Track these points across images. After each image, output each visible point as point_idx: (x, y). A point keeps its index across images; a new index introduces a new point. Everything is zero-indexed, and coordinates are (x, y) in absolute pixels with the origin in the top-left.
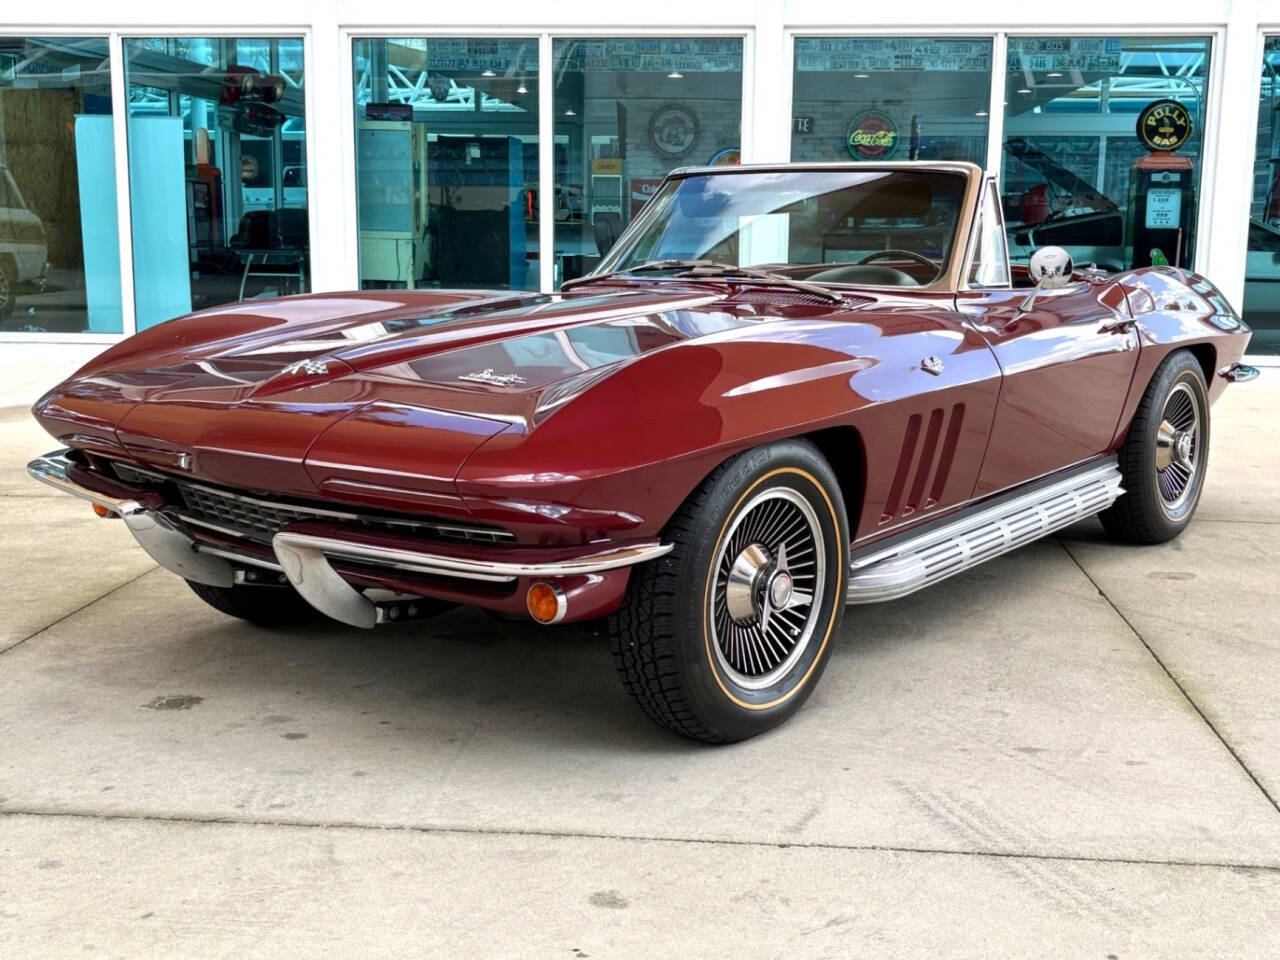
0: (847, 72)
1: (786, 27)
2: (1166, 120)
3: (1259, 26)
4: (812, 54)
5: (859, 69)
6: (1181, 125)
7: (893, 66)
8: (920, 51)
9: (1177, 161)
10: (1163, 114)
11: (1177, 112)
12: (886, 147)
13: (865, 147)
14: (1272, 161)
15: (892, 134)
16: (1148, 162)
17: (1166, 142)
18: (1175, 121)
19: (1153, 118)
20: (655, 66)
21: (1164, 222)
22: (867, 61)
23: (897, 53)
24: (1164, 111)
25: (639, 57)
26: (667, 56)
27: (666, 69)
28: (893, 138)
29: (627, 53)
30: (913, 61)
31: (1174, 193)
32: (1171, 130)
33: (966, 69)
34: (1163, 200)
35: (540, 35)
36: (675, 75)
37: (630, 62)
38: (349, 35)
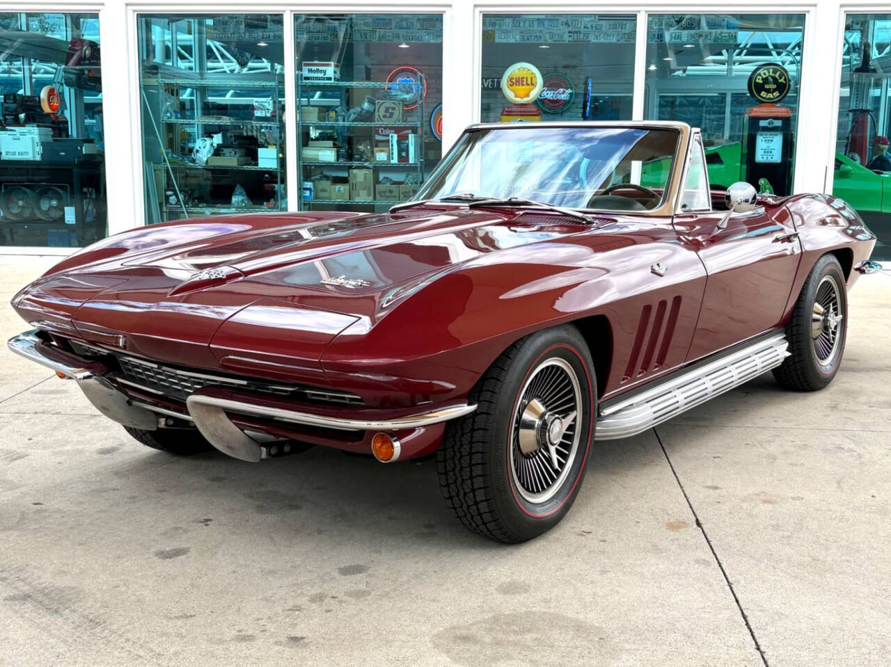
0: (532, 44)
1: (476, 6)
2: (771, 79)
3: (842, 6)
4: (506, 29)
5: (542, 41)
6: (782, 82)
7: (567, 39)
8: (588, 28)
9: (780, 110)
10: (767, 75)
11: (778, 73)
12: (565, 101)
13: (549, 100)
14: (850, 111)
15: (569, 91)
16: (758, 111)
17: (770, 96)
18: (777, 80)
19: (761, 78)
20: (388, 38)
21: (770, 158)
22: (548, 35)
23: (570, 29)
24: (769, 72)
25: (376, 31)
26: (396, 31)
27: (396, 41)
28: (569, 93)
29: (366, 28)
30: (582, 36)
31: (776, 135)
32: (774, 86)
33: (622, 41)
34: (769, 140)
35: (284, 11)
36: (404, 46)
37: (368, 35)
38: (134, 11)
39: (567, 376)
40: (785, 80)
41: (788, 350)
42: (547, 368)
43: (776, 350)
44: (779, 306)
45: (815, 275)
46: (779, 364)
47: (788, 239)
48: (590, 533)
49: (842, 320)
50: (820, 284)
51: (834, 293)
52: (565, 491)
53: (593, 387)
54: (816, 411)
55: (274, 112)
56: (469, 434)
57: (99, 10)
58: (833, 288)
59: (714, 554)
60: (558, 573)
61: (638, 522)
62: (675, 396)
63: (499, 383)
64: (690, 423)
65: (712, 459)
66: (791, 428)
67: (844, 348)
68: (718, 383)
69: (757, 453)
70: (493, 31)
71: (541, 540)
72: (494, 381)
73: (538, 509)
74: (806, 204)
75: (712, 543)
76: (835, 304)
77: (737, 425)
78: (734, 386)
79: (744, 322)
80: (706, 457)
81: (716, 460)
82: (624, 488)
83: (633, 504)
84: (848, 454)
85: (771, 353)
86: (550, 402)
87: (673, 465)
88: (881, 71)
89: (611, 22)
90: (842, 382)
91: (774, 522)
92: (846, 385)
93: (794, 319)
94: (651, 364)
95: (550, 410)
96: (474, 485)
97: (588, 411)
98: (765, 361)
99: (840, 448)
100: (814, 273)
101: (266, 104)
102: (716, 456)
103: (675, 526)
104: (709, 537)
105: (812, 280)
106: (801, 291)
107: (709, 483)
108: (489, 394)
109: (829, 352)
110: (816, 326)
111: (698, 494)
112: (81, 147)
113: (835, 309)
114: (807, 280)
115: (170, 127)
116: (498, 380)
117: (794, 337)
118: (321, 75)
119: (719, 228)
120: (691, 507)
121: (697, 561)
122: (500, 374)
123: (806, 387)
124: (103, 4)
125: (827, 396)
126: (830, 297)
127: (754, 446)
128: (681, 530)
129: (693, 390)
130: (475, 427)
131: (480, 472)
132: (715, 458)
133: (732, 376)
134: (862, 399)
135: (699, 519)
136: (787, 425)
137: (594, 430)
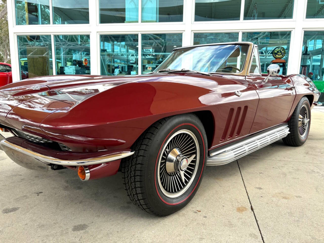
11: (282, 49)
18: (282, 51)
32: (281, 53)
39: (192, 138)
40: (284, 51)
41: (289, 131)
42: (181, 134)
43: (284, 131)
44: (286, 115)
45: (300, 104)
46: (285, 136)
47: (291, 89)
48: (200, 211)
49: (309, 121)
50: (302, 107)
51: (306, 111)
52: (190, 191)
53: (205, 144)
54: (300, 154)
55: (135, 61)
56: (134, 166)
57: (90, 34)
58: (306, 110)
59: (260, 230)
60: (178, 238)
61: (223, 206)
62: (245, 148)
63: (150, 141)
64: (251, 157)
65: (259, 173)
66: (291, 161)
67: (309, 131)
68: (263, 143)
69: (278, 172)
70: (199, 42)
71: (176, 215)
72: (148, 140)
73: (174, 201)
74: (297, 78)
75: (258, 222)
76: (307, 115)
77: (269, 159)
78: (268, 144)
79: (271, 121)
80: (256, 172)
81: (261, 174)
82: (221, 186)
83: (223, 195)
84: (318, 174)
85: (283, 132)
86: (184, 150)
87: (242, 176)
88: (311, 54)
89: (232, 39)
90: (308, 144)
91: (289, 211)
92: (309, 145)
93: (292, 120)
94: (234, 134)
95: (183, 154)
96: (137, 191)
97: (203, 154)
98: (280, 135)
99: (313, 171)
100: (300, 103)
101: (133, 59)
102: (260, 172)
103: (240, 210)
104: (257, 218)
105: (299, 105)
106: (295, 109)
107: (258, 186)
108: (145, 146)
109: (304, 133)
110: (300, 122)
111: (252, 191)
112: (85, 71)
113: (307, 117)
114: (297, 105)
115: (109, 66)
116: (150, 139)
117: (291, 126)
118: (149, 51)
119: (264, 82)
120: (249, 199)
121: (251, 235)
122: (151, 136)
123: (295, 145)
124: (91, 32)
125: (303, 149)
126: (305, 112)
127: (276, 168)
128: (244, 212)
129: (252, 145)
130: (137, 163)
131: (139, 186)
132: (260, 173)
133: (268, 140)
134: (318, 150)
135: (253, 206)
136: (289, 160)
137: (206, 162)
